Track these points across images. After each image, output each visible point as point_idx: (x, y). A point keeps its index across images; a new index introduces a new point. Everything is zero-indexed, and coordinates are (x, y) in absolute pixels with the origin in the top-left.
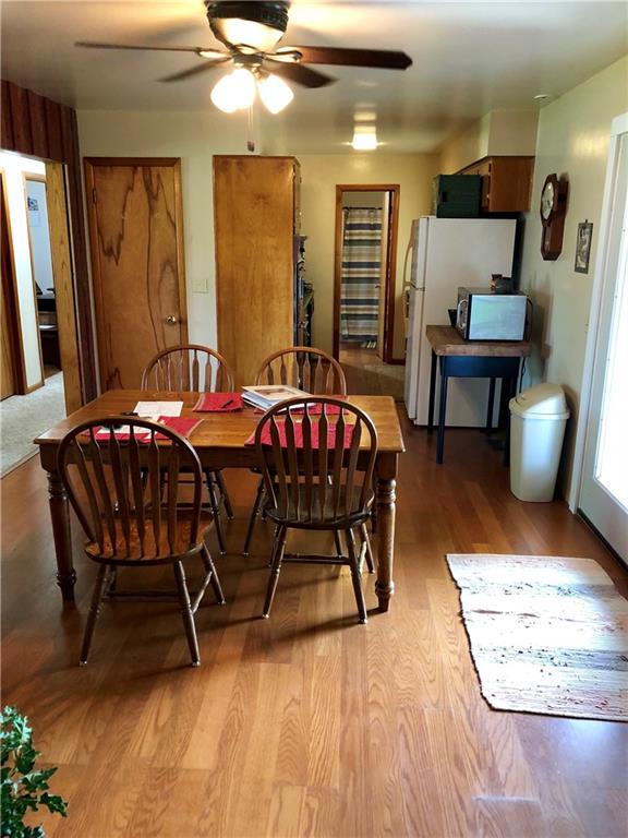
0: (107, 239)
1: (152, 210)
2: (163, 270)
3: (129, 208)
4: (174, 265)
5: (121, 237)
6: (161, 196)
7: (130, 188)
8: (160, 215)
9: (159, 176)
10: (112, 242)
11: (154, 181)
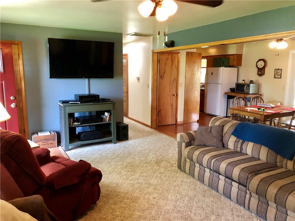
0: (161, 73)
1: (172, 65)
2: (173, 82)
3: (167, 65)
4: (176, 80)
5: (164, 73)
6: (174, 62)
7: (168, 59)
8: (174, 67)
9: (174, 57)
10: (162, 74)
11: (173, 58)
